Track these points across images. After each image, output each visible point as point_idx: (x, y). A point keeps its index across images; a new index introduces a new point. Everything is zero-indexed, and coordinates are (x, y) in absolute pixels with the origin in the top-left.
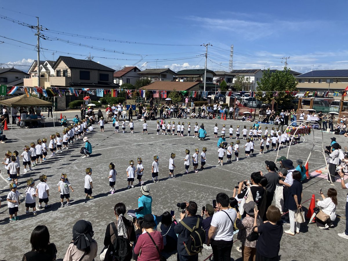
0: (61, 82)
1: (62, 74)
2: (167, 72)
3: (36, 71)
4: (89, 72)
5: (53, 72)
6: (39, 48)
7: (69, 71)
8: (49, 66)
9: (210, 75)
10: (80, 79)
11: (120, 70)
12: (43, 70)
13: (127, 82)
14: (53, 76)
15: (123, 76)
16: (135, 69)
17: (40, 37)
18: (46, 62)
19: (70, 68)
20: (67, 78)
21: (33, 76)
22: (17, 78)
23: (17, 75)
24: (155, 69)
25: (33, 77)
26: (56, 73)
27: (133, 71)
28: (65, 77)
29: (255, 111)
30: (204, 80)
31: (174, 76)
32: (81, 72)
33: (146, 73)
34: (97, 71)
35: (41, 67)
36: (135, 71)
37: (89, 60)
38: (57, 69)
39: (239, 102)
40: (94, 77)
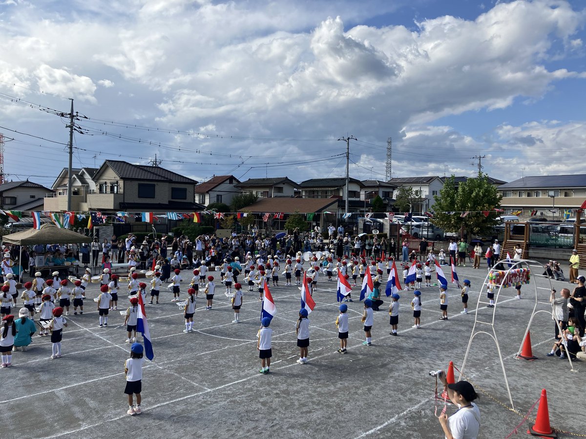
0: (107, 202)
1: (109, 190)
2: (284, 184)
3: (65, 185)
4: (154, 186)
5: (93, 186)
6: (71, 148)
7: (121, 183)
8: (87, 177)
9: (355, 188)
10: (139, 197)
11: (206, 181)
12: (78, 183)
13: (218, 199)
14: (94, 193)
15: (210, 190)
16: (231, 179)
17: (75, 129)
18: (83, 169)
19: (122, 178)
20: (117, 195)
21: (60, 193)
22: (33, 197)
23: (37, 194)
24: (264, 179)
25: (60, 194)
26: (99, 187)
27: (228, 181)
28: (113, 195)
29: (433, 246)
30: (344, 194)
31: (295, 189)
32: (140, 185)
33: (250, 185)
34: (167, 184)
35: (74, 178)
36: (231, 182)
37: (154, 166)
38: (102, 181)
39: (406, 231)
40: (163, 194)
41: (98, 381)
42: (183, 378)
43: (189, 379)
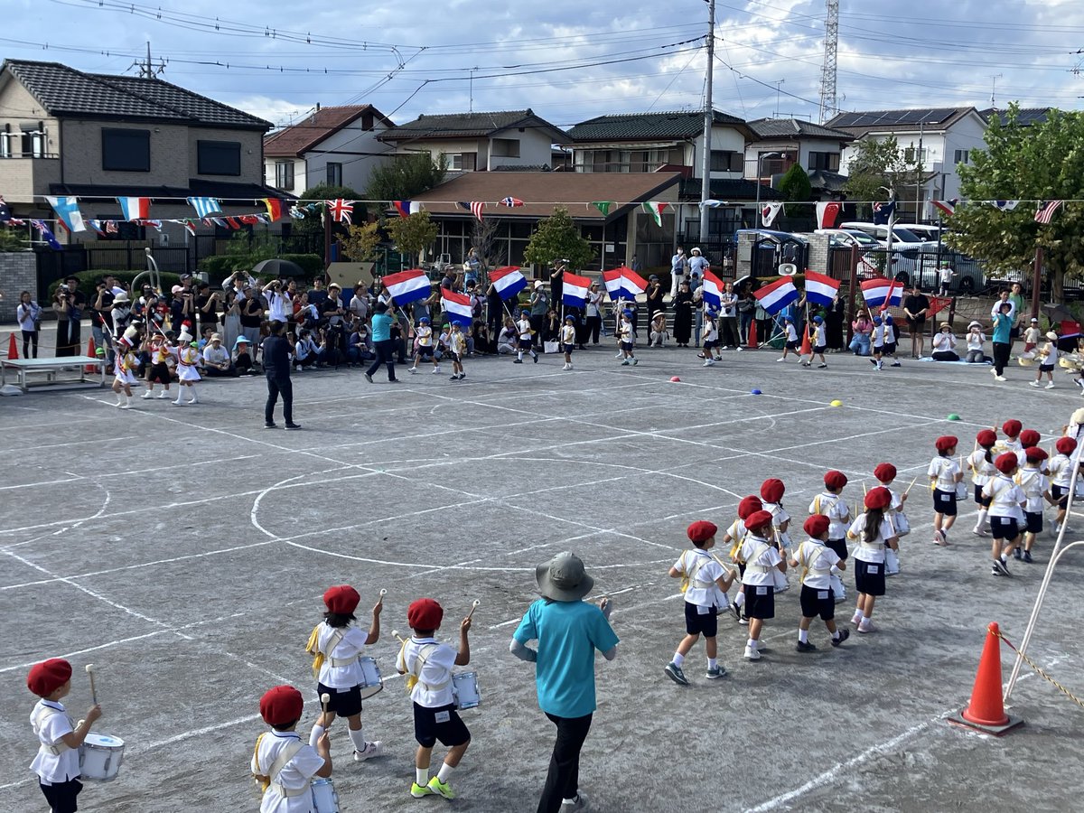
0: (15, 181)
1: (17, 148)
2: (522, 130)
4: (147, 134)
7: (52, 127)
9: (729, 141)
10: (104, 169)
11: (295, 123)
13: (330, 177)
15: (309, 149)
16: (369, 115)
19: (54, 113)
20: (41, 163)
24: (463, 117)
27: (359, 123)
28: (29, 162)
29: (953, 308)
30: (697, 160)
31: (553, 146)
32: (106, 134)
33: (422, 134)
34: (185, 130)
36: (367, 126)
37: (145, 76)
39: (875, 266)
40: (172, 157)
41: (17, 670)
42: (249, 664)
43: (266, 667)
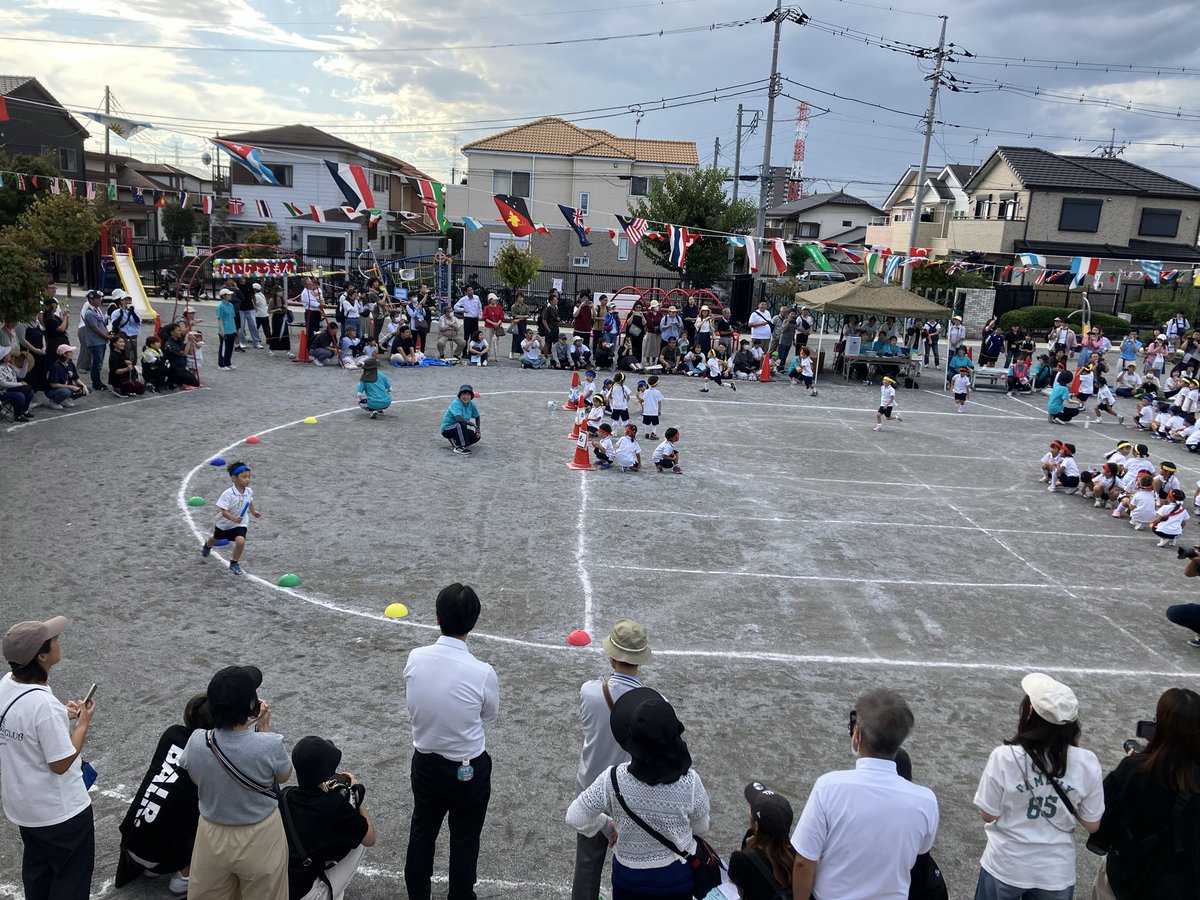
0: (988, 238)
1: (995, 211)
3: (908, 202)
4: (1100, 203)
5: (963, 202)
6: (930, 123)
7: (1024, 197)
8: (953, 182)
10: (1059, 229)
12: (934, 197)
14: (963, 217)
17: (943, 83)
18: (948, 168)
19: (1027, 187)
20: (1011, 224)
21: (897, 217)
22: (846, 224)
23: (857, 218)
25: (896, 220)
26: (975, 206)
28: (1002, 223)
32: (1065, 202)
34: (1134, 199)
35: (928, 186)
37: (1107, 156)
38: (981, 192)
40: (1118, 222)
42: (1122, 630)
